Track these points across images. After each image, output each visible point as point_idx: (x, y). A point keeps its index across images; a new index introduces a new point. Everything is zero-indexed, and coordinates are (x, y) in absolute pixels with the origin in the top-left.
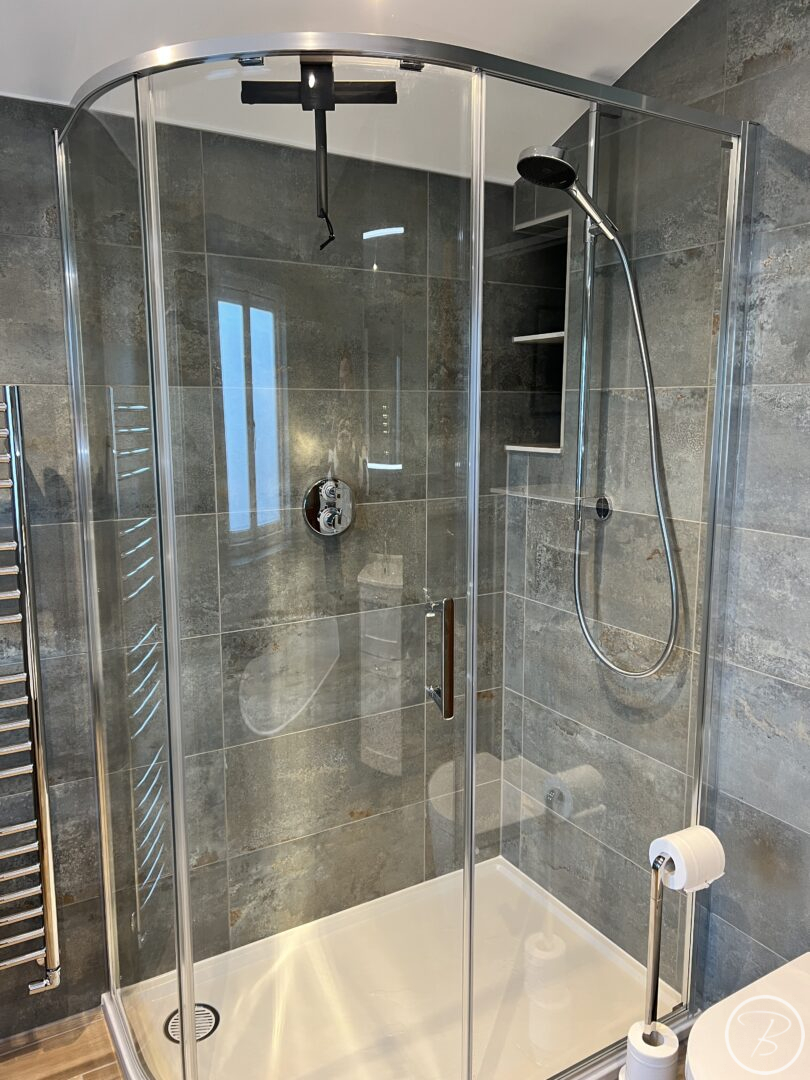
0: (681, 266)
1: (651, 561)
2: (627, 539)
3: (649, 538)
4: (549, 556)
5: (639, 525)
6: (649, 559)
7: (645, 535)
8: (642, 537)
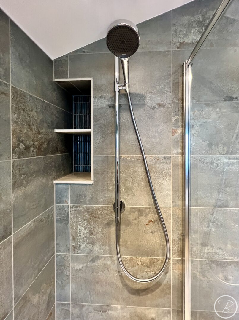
0: (155, 109)
1: (148, 225)
2: (135, 218)
3: (146, 216)
4: (86, 231)
5: (140, 211)
6: (147, 225)
7: (144, 215)
8: (143, 216)
